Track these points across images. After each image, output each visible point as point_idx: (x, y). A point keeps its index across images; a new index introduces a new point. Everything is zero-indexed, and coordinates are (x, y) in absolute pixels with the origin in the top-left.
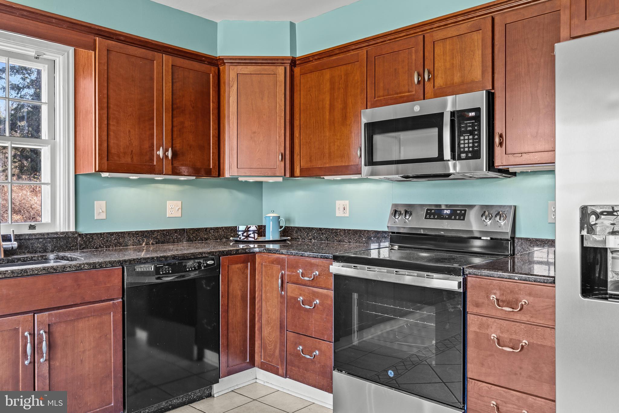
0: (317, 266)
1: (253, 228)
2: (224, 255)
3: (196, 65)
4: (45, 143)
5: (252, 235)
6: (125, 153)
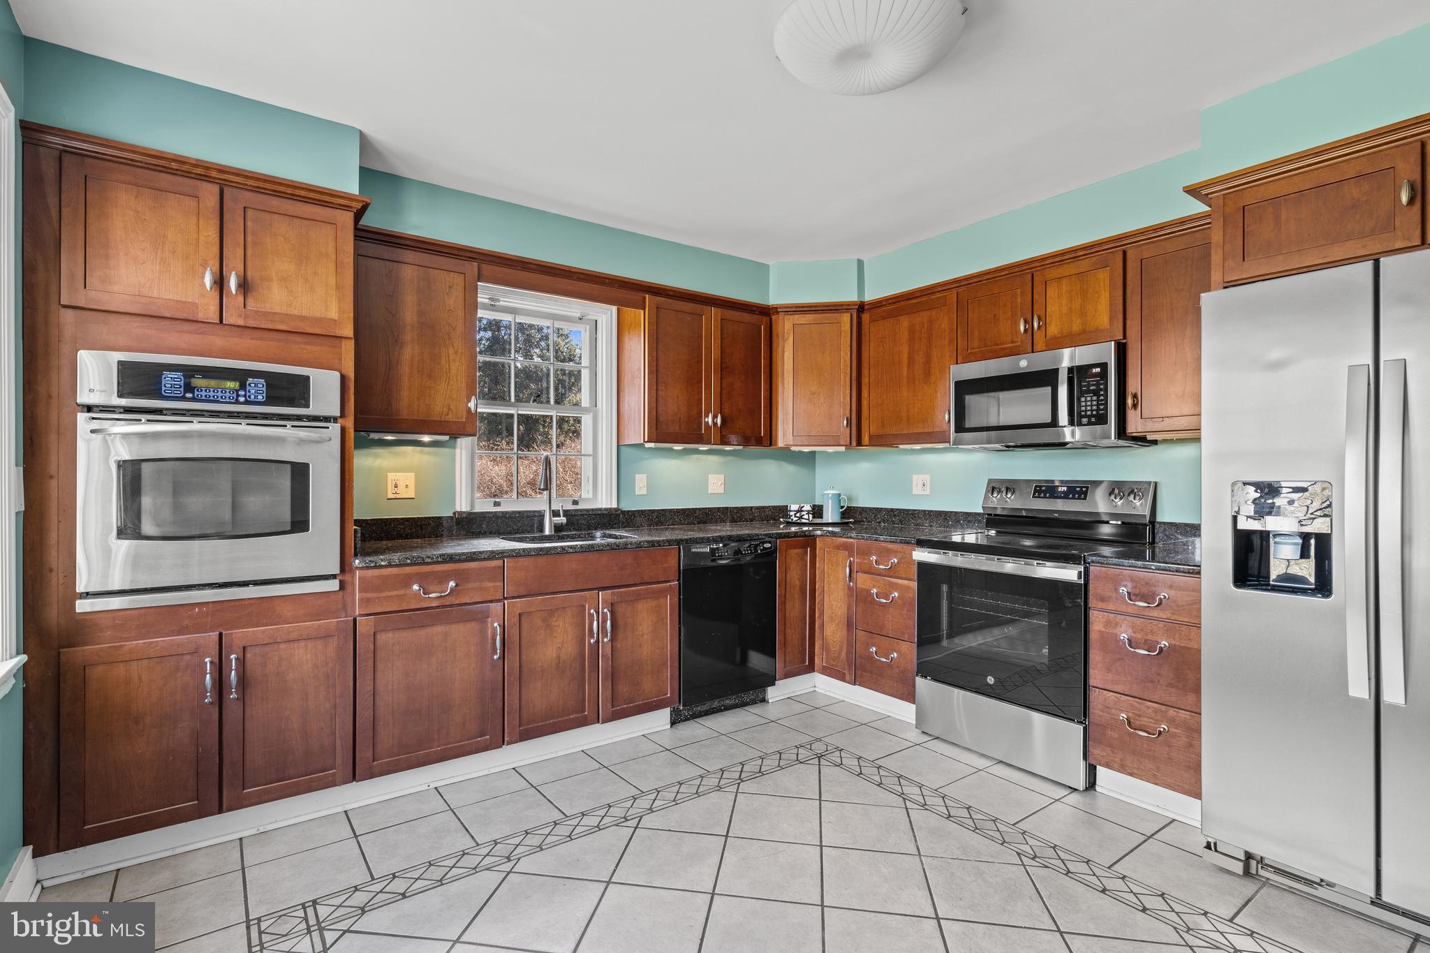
0: (895, 553)
1: (807, 507)
2: (780, 538)
3: (747, 317)
4: (586, 410)
5: (806, 517)
6: (673, 421)
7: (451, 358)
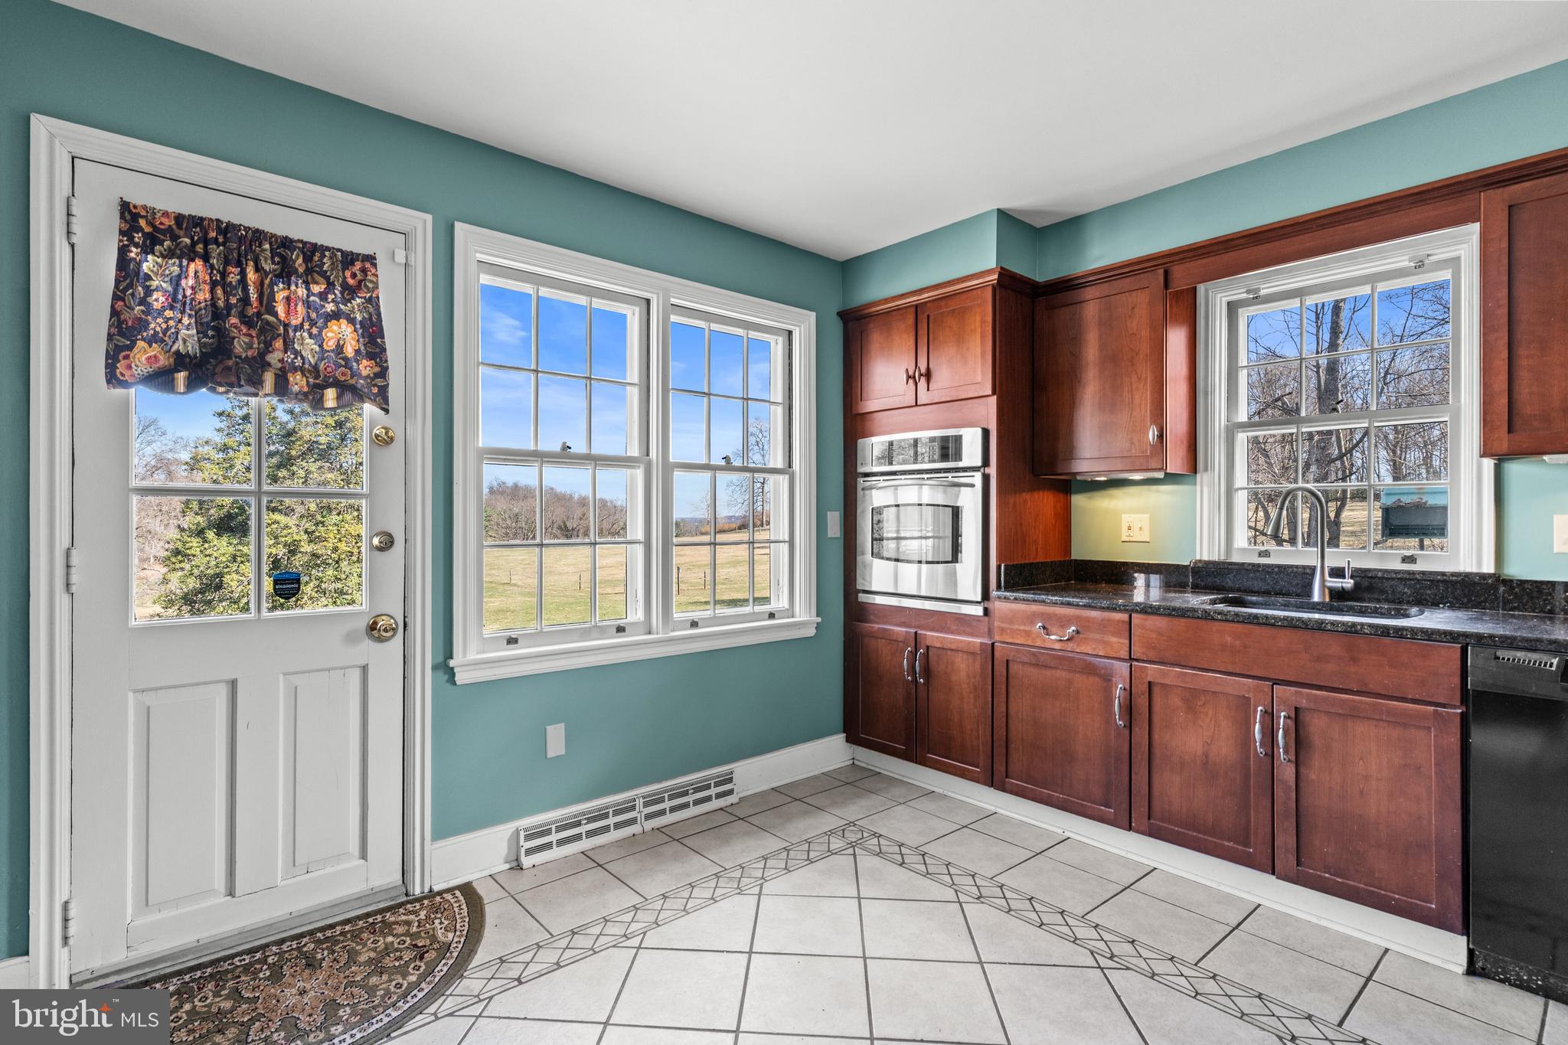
7: (1134, 386)
